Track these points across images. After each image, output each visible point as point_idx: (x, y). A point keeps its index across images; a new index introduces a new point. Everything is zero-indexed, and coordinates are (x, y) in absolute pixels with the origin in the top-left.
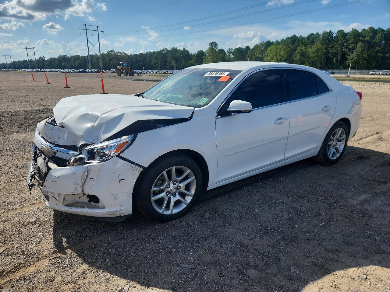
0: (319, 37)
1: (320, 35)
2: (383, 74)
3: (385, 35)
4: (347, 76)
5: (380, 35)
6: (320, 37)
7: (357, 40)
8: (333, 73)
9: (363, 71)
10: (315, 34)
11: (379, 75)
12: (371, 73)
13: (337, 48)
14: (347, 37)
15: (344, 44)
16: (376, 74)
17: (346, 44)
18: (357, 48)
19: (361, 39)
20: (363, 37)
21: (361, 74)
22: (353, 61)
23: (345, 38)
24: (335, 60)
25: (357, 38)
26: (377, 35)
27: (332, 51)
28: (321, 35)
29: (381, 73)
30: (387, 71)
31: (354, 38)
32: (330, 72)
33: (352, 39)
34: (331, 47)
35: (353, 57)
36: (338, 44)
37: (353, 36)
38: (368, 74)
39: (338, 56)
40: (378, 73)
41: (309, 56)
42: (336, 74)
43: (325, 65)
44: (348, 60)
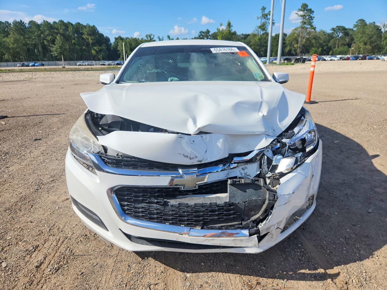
0: (10, 26)
1: (10, 24)
2: (88, 65)
3: (75, 29)
4: (63, 67)
5: (71, 29)
6: (12, 26)
7: (52, 32)
8: (43, 65)
9: (71, 62)
10: (4, 22)
11: (85, 65)
12: (78, 64)
13: (35, 39)
14: (41, 29)
15: (40, 36)
16: (83, 65)
17: (42, 35)
18: (57, 40)
19: (55, 31)
20: (57, 29)
21: (70, 65)
22: (58, 52)
23: (39, 30)
24: (37, 52)
25: (52, 30)
26: (69, 29)
27: (31, 43)
28: (12, 24)
29: (87, 63)
30: (91, 61)
31: (48, 30)
32: (40, 64)
33: (47, 31)
34: (28, 38)
35: (57, 49)
36: (34, 35)
37: (47, 28)
38: (76, 65)
39: (38, 48)
40: (84, 64)
41: (8, 47)
42: (46, 66)
43: (29, 57)
44: (53, 52)
